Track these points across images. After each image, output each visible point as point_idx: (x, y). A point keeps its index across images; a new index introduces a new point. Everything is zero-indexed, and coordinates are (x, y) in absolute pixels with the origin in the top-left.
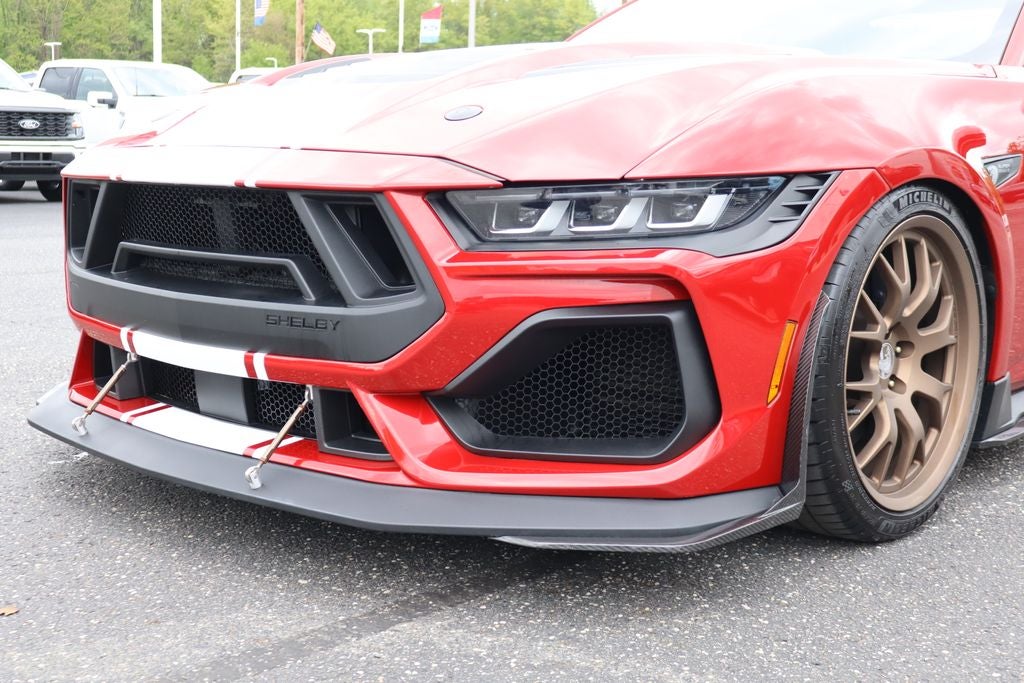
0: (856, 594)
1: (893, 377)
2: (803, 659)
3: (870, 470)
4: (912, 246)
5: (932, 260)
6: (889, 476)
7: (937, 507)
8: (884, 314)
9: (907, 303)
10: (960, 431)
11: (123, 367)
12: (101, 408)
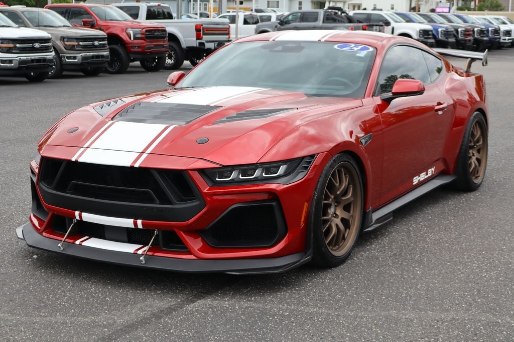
0: (328, 283)
1: (335, 213)
2: (317, 300)
3: (329, 244)
4: (339, 171)
5: (345, 174)
6: (335, 246)
7: (350, 255)
8: (331, 194)
9: (338, 190)
10: (356, 229)
11: (72, 224)
12: (67, 240)
